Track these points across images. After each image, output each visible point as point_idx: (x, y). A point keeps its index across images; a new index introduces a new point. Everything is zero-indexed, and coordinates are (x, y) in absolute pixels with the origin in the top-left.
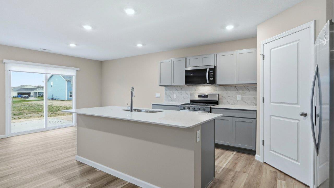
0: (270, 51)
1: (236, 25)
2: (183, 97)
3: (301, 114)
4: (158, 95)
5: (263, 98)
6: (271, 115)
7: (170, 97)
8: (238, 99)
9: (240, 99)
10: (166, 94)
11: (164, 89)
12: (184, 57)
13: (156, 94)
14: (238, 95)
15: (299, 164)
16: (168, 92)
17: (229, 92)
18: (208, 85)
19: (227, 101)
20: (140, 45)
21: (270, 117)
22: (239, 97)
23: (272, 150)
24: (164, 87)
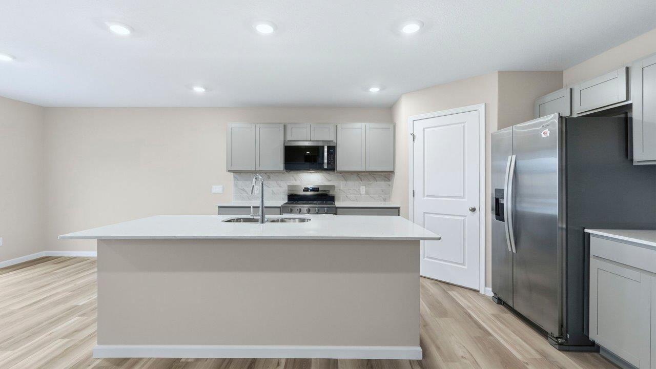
0: (424, 131)
1: (383, 88)
2: (272, 191)
3: (471, 208)
4: (217, 188)
5: (414, 191)
6: (426, 213)
7: (245, 191)
8: (361, 193)
9: (364, 193)
10: (236, 185)
11: (233, 179)
12: (282, 123)
13: (213, 186)
14: (361, 187)
15: (466, 267)
16: (240, 183)
17: (349, 183)
18: (316, 172)
19: (347, 196)
20: (199, 90)
21: (424, 215)
22: (363, 189)
23: (427, 257)
24: (232, 173)
